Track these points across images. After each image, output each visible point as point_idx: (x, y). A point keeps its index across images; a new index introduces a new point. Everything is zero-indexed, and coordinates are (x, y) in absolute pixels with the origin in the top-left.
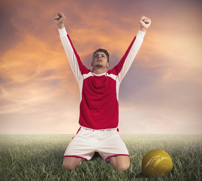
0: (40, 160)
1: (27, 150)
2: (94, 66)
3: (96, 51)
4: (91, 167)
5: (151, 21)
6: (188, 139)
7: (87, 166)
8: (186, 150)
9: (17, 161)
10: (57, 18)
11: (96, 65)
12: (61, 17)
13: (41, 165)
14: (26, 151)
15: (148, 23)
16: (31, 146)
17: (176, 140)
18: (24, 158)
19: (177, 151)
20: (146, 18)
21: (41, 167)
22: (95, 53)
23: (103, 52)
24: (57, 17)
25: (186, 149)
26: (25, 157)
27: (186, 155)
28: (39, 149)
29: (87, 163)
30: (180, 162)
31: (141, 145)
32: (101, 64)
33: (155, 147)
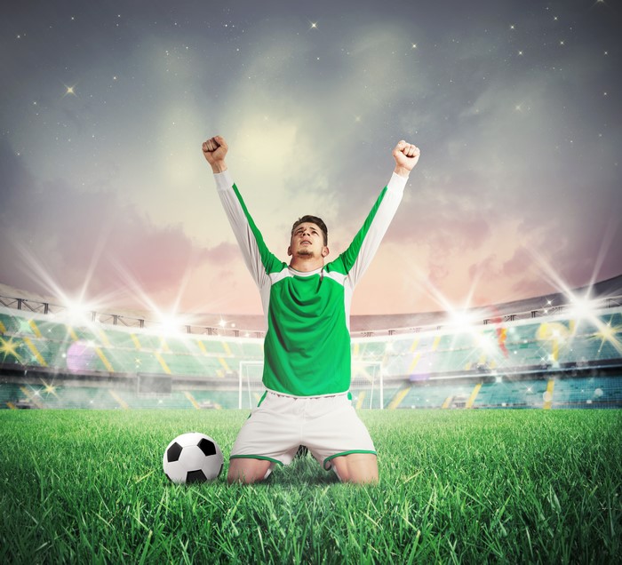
0: (126, 488)
1: (88, 457)
2: (295, 254)
3: (298, 220)
4: (282, 511)
5: (421, 152)
6: (580, 424)
7: (269, 507)
8: (573, 459)
9: (55, 493)
10: (211, 148)
11: (298, 253)
12: (218, 146)
13: (131, 505)
14: (85, 460)
15: (412, 157)
16: (100, 445)
17: (541, 426)
18: (77, 482)
19: (545, 461)
20: (409, 145)
21: (131, 511)
22: (296, 224)
23: (313, 222)
24: (211, 146)
25: (572, 455)
26: (80, 480)
27: (574, 475)
28: (124, 456)
29: (270, 498)
30: (555, 496)
31: (436, 442)
32: (309, 249)
33: (478, 447)
